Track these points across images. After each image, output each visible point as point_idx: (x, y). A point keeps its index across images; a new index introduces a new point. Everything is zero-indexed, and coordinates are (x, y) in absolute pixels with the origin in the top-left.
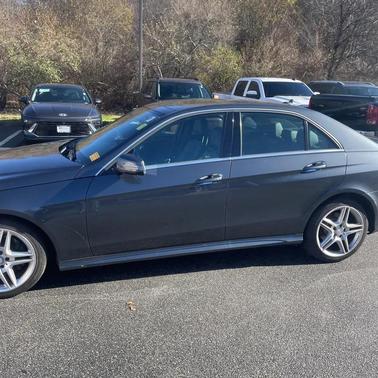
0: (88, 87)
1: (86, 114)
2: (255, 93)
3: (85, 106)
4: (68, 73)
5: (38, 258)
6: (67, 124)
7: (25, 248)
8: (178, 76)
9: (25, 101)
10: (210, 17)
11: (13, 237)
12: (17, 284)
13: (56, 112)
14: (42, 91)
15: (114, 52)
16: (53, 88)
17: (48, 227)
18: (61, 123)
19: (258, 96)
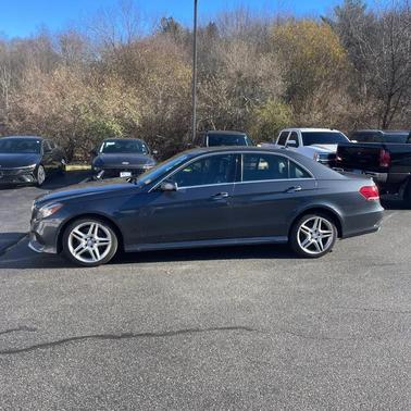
0: (146, 140)
1: (144, 162)
2: (294, 142)
3: (144, 156)
4: (130, 128)
5: (113, 242)
6: (128, 170)
7: (105, 236)
8: (231, 129)
9: (95, 153)
10: (260, 74)
11: (99, 229)
12: (100, 258)
13: (120, 161)
14: (108, 144)
15: (172, 107)
16: (117, 142)
17: (119, 222)
18: (123, 170)
19: (297, 145)
